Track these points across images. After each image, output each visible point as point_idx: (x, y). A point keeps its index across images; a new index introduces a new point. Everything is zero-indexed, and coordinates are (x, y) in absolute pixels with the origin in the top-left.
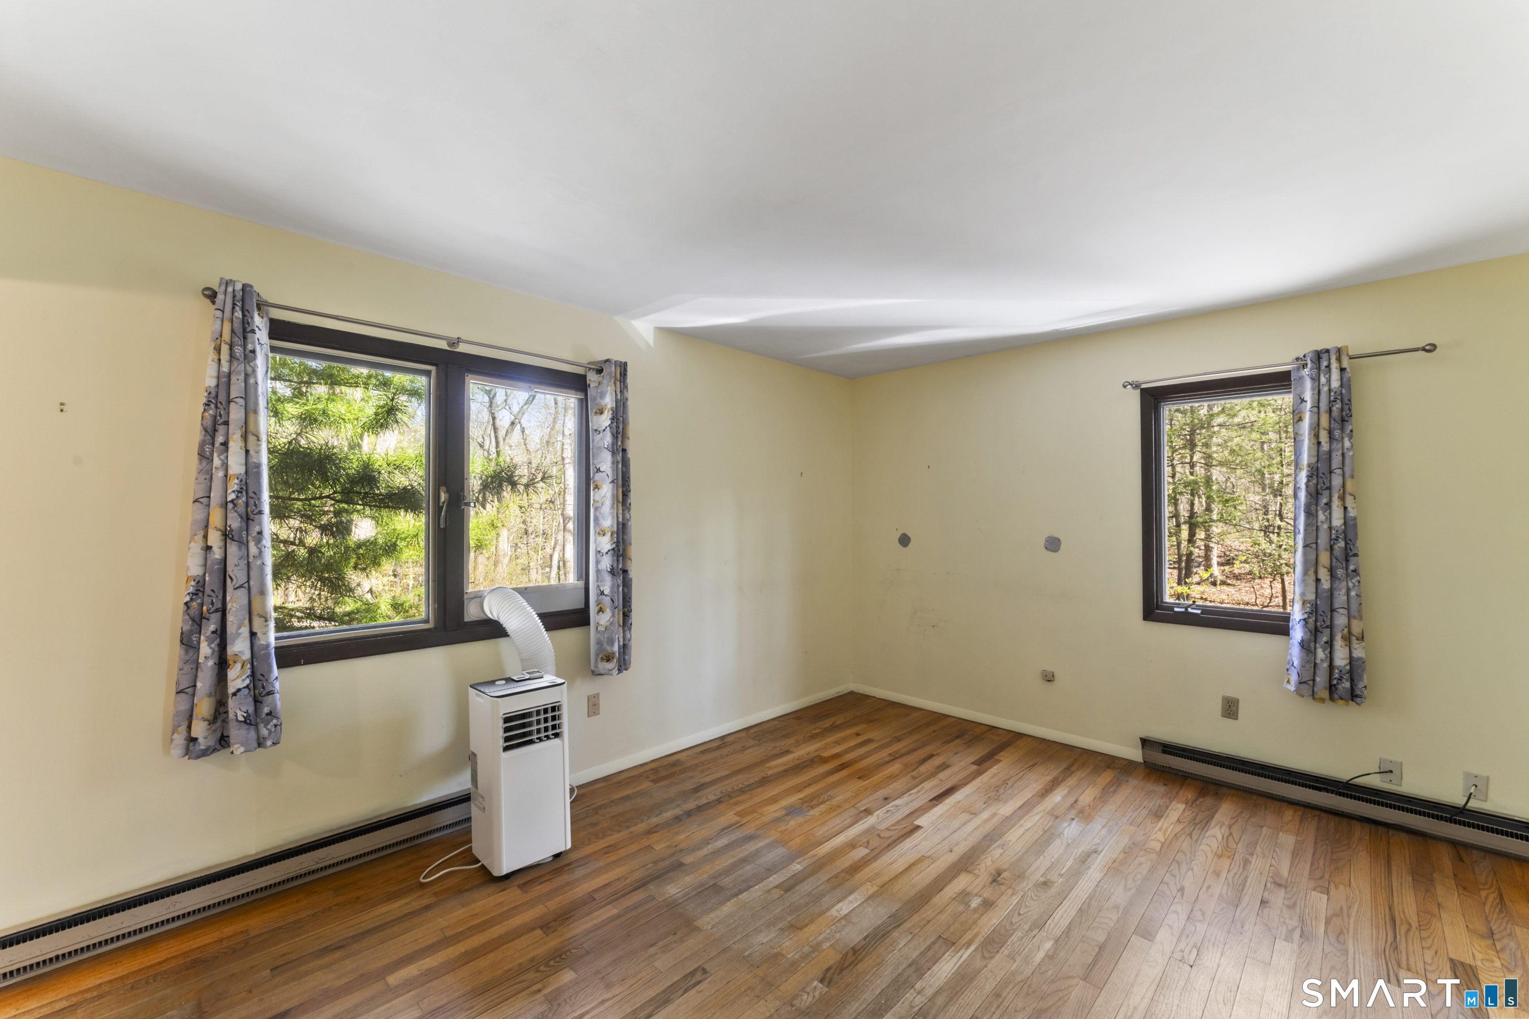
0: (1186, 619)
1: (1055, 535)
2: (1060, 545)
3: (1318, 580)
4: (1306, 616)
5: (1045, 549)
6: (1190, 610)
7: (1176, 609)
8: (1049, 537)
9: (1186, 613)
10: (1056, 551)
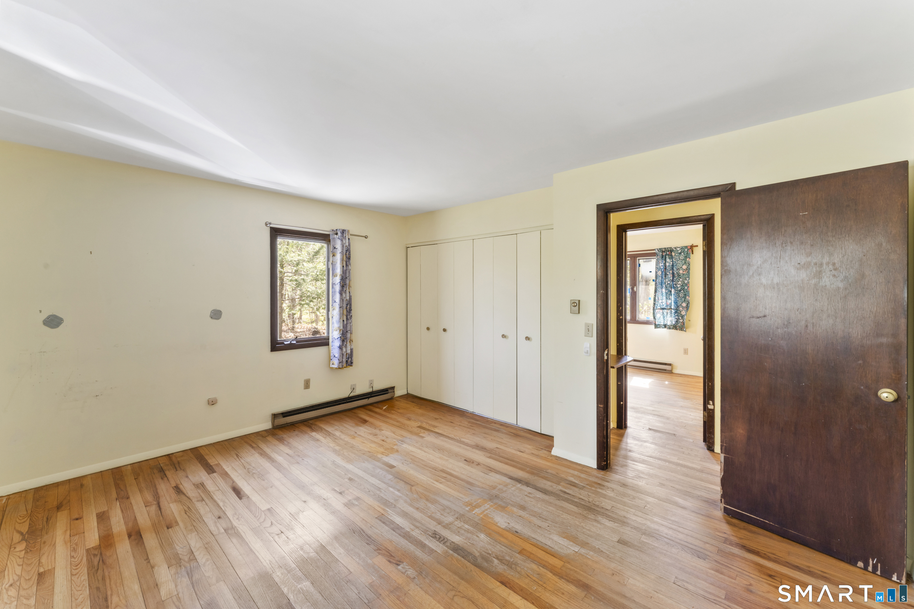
0: (291, 347)
1: (218, 309)
2: (221, 314)
3: (343, 321)
4: (341, 336)
5: (210, 318)
6: (292, 342)
7: (285, 343)
8: (213, 310)
9: (291, 344)
10: (218, 319)
